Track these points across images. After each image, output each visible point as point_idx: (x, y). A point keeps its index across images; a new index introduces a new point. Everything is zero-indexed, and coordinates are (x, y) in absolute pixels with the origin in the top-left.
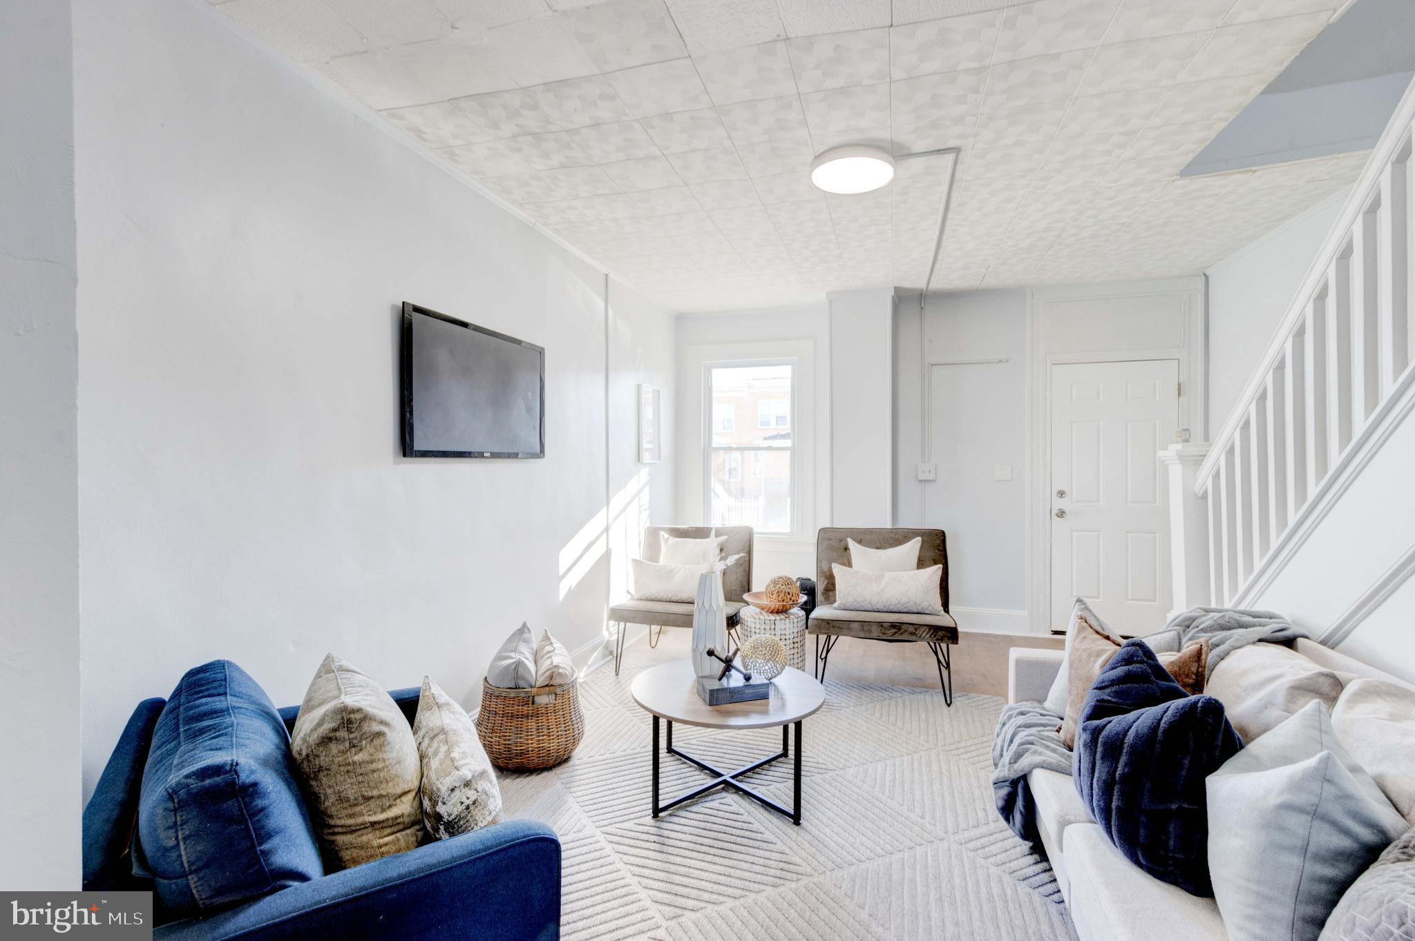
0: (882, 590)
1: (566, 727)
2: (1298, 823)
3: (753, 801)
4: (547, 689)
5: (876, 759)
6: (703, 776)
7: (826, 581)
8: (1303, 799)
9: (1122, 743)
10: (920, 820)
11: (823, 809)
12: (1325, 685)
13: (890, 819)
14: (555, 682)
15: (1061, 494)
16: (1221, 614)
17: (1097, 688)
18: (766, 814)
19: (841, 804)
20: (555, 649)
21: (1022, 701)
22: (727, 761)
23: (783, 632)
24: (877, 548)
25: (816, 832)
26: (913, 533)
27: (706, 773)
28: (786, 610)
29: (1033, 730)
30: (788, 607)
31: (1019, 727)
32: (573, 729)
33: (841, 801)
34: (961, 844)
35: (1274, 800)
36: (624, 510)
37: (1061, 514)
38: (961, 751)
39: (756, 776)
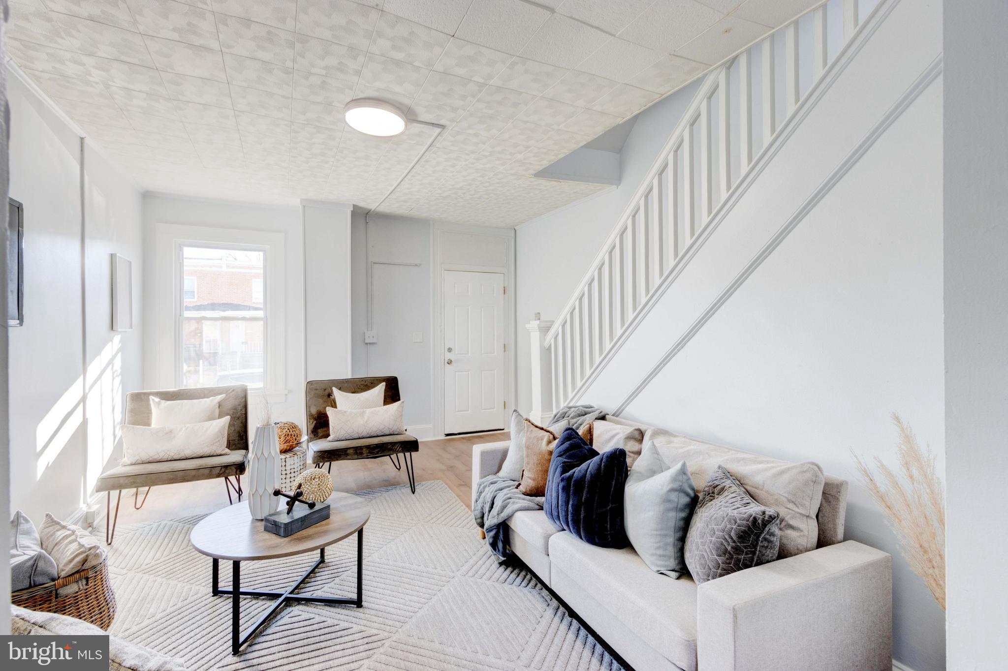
0: (366, 422)
1: (100, 609)
2: (674, 496)
3: (318, 605)
4: (77, 576)
5: (388, 541)
6: (261, 603)
7: (315, 422)
8: (676, 485)
9: (585, 481)
10: (435, 571)
11: (372, 589)
12: (637, 434)
13: (418, 577)
14: (86, 566)
15: (450, 350)
16: (577, 408)
17: (558, 456)
18: (332, 609)
19: (382, 580)
20: (74, 532)
21: (486, 476)
22: (276, 583)
23: (292, 467)
24: (353, 393)
25: (377, 607)
26: (377, 380)
27: (263, 599)
28: (292, 449)
29: (505, 491)
30: (294, 446)
31: (496, 491)
32: (109, 608)
33: (381, 578)
34: (465, 575)
35: (666, 489)
36: (99, 378)
37: (450, 362)
38: (435, 519)
39: (308, 585)
